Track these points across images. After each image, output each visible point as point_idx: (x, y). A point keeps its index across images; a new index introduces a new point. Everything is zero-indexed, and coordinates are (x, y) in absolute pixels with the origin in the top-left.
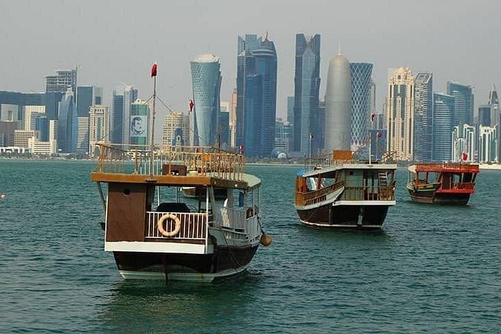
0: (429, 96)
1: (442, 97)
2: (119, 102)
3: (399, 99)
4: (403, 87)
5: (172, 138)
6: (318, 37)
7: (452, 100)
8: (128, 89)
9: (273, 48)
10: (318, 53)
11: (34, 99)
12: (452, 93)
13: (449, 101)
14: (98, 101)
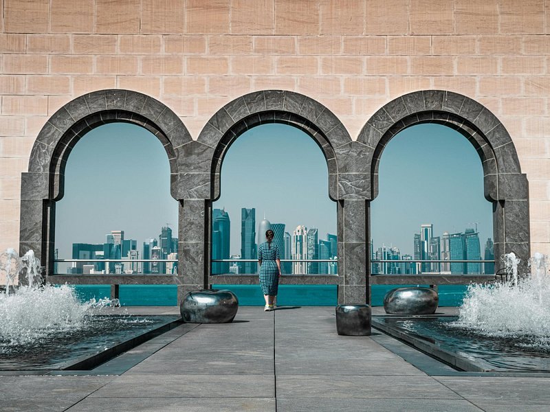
0: (316, 241)
1: (324, 242)
2: (146, 248)
3: (298, 243)
4: (301, 237)
5: (172, 268)
6: (254, 210)
7: (330, 244)
8: (152, 241)
9: (228, 216)
10: (254, 219)
11: (100, 248)
12: (329, 240)
13: (328, 244)
14: (134, 248)
